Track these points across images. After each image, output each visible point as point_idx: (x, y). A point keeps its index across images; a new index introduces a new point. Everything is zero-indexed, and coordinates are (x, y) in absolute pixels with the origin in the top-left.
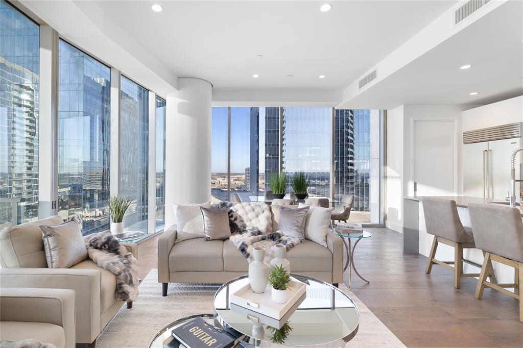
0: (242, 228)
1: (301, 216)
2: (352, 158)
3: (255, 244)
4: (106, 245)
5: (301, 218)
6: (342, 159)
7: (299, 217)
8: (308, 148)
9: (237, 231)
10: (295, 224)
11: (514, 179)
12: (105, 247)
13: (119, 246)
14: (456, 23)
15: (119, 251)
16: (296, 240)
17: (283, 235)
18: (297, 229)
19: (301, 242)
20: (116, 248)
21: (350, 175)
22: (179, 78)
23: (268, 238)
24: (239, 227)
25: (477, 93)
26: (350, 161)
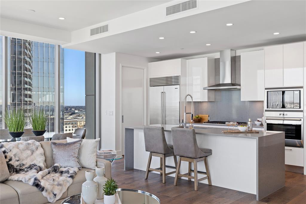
0: (18, 167)
1: (77, 148)
2: (30, 90)
3: (45, 178)
5: (76, 149)
6: (20, 89)
7: (75, 149)
9: (14, 172)
10: (72, 155)
11: (186, 112)
14: (167, 15)
17: (61, 167)
18: (74, 160)
19: (79, 170)
21: (28, 107)
23: (52, 171)
24: (15, 167)
25: (159, 53)
26: (29, 93)
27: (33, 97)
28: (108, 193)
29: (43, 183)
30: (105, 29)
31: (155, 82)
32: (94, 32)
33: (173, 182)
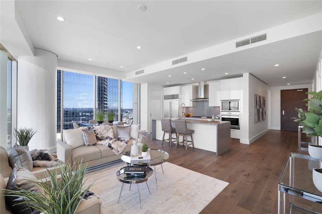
0: (101, 138)
1: (129, 129)
2: (106, 101)
3: (113, 143)
4: (39, 157)
6: (102, 101)
8: (81, 94)
9: (99, 140)
10: (127, 132)
11: (182, 112)
12: (39, 158)
13: (49, 156)
14: (172, 65)
15: (50, 158)
16: (128, 139)
17: (121, 138)
18: (128, 135)
19: (130, 139)
20: (48, 157)
21: (106, 109)
22: (35, 48)
23: (117, 140)
25: (169, 83)
26: (106, 102)
27: (108, 104)
28: (144, 151)
29: (112, 146)
30: (142, 72)
31: (167, 97)
32: (137, 73)
33: (175, 146)
